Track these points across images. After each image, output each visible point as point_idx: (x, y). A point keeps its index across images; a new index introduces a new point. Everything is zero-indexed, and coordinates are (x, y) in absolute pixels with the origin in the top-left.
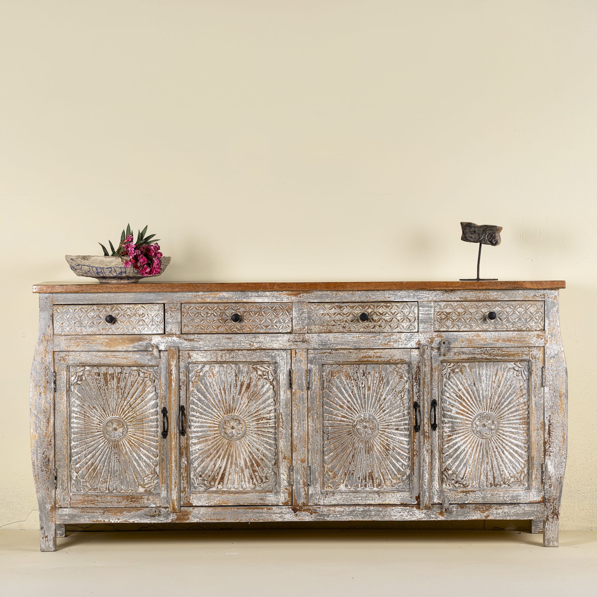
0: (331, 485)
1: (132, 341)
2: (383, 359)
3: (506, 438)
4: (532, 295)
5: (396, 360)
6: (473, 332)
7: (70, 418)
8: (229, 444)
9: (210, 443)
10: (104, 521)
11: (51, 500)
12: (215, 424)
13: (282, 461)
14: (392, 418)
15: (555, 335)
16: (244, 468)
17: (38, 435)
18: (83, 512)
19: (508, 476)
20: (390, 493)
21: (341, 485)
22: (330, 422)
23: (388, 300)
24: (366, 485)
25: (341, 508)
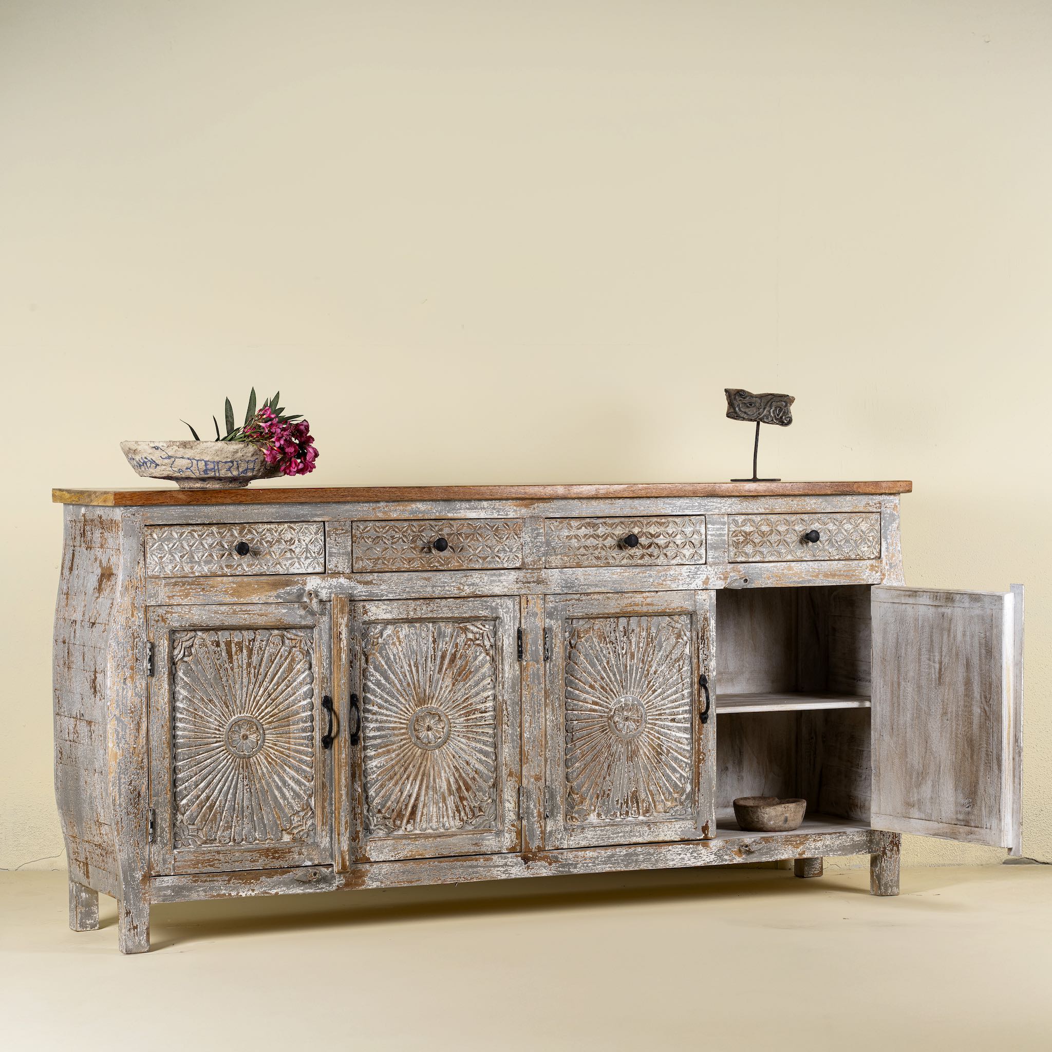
0: (577, 816)
1: (275, 585)
2: (655, 608)
4: (864, 503)
5: (674, 609)
6: (782, 563)
7: (173, 719)
8: (423, 755)
9: (393, 755)
10: (230, 894)
11: (142, 863)
12: (401, 723)
13: (507, 780)
14: (667, 702)
15: (895, 566)
16: (446, 795)
17: (121, 752)
18: (195, 881)
20: (666, 824)
21: (591, 815)
22: (575, 712)
23: (663, 512)
24: (627, 813)
25: (594, 851)
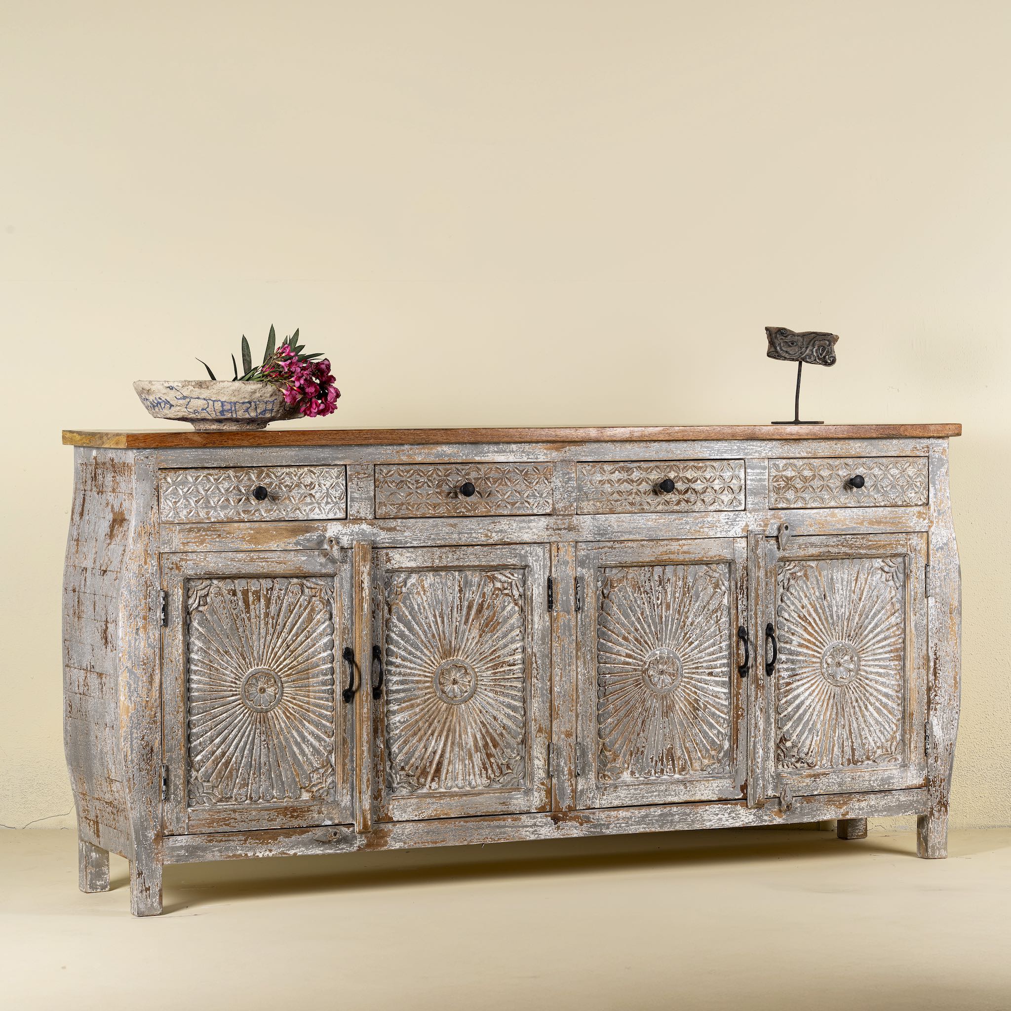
0: (609, 774)
1: (295, 532)
2: (692, 557)
3: (870, 684)
4: (911, 447)
5: (711, 558)
6: (825, 510)
7: (188, 671)
8: (448, 709)
9: (417, 710)
10: (246, 855)
11: (155, 822)
12: (426, 676)
13: (536, 737)
14: (704, 655)
15: (943, 513)
16: (473, 752)
17: (133, 705)
18: (210, 841)
19: (874, 745)
20: (702, 782)
21: (625, 773)
22: (607, 665)
23: (701, 456)
24: (662, 771)
25: (628, 811)
